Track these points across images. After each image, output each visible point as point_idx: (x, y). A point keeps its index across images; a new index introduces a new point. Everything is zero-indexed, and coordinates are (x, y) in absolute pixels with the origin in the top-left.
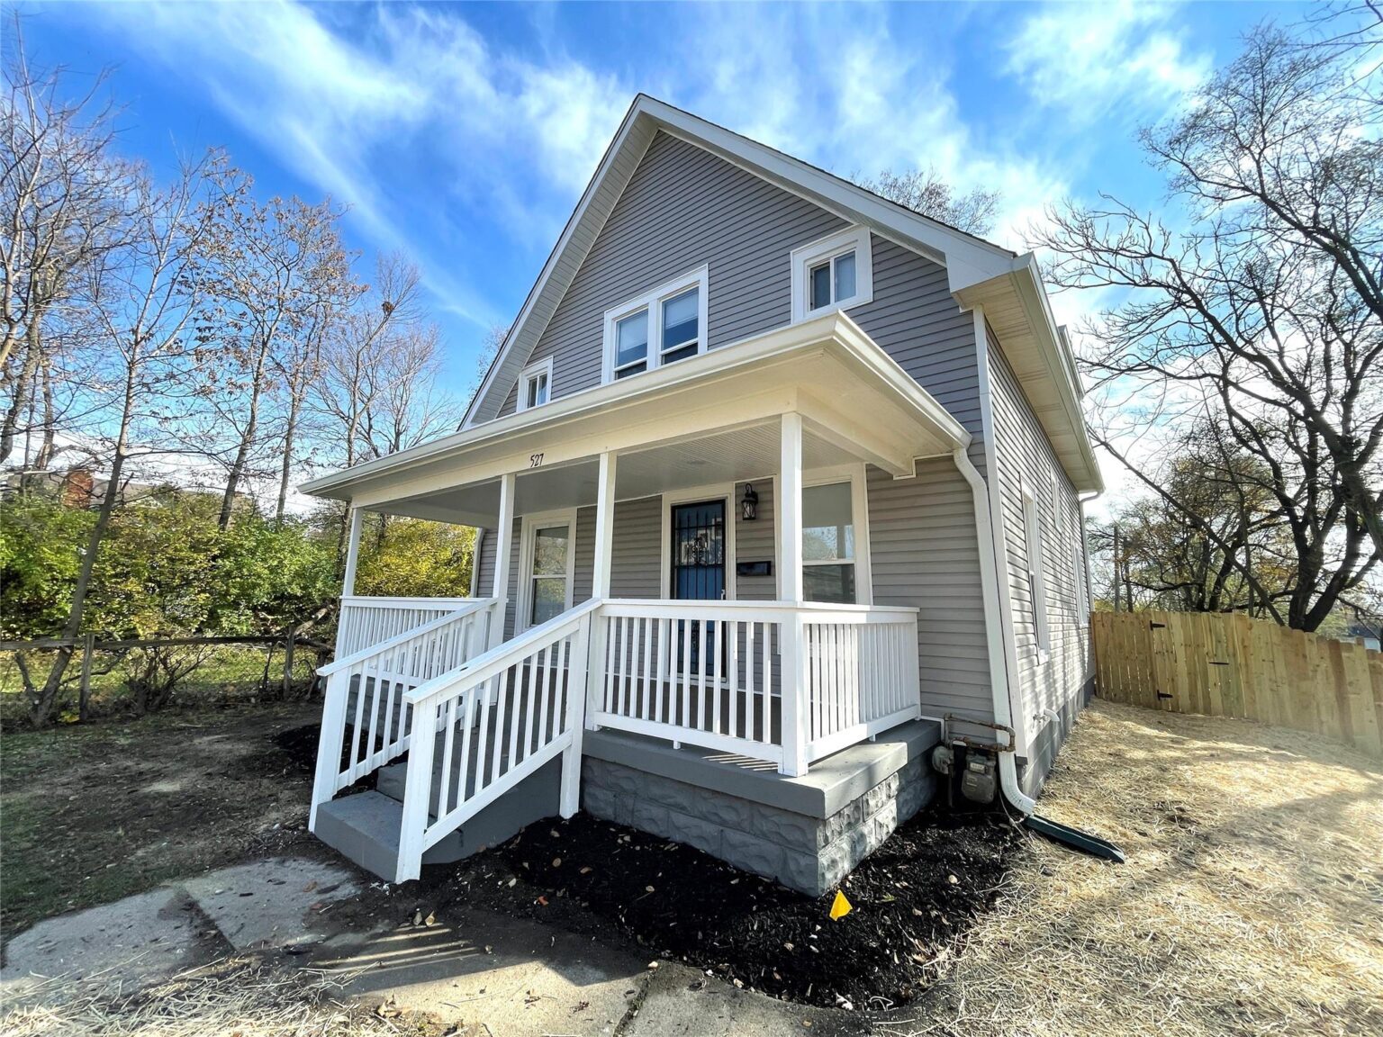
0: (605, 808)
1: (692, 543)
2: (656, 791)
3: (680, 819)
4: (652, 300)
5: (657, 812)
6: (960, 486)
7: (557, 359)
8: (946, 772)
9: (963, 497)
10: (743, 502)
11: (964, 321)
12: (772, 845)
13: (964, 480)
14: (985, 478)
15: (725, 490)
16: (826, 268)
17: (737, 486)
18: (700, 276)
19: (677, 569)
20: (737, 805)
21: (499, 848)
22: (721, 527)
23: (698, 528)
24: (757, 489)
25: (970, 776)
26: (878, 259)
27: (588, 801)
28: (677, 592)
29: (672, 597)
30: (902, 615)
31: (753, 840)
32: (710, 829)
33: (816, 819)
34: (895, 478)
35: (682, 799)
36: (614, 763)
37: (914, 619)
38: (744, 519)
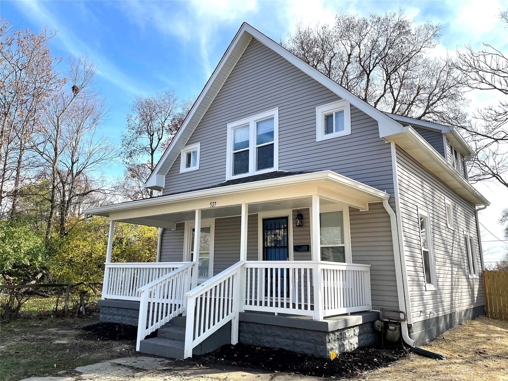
0: (249, 339)
1: (273, 236)
2: (269, 331)
3: (278, 340)
4: (252, 120)
5: (270, 339)
6: (384, 215)
7: (202, 144)
8: (380, 330)
9: (386, 220)
10: (296, 218)
11: (387, 146)
12: (312, 344)
13: (387, 212)
14: (395, 212)
15: (288, 213)
16: (331, 116)
17: (293, 211)
18: (275, 112)
19: (265, 249)
20: (299, 331)
21: (213, 352)
22: (287, 228)
23: (275, 229)
24: (302, 213)
25: (389, 332)
26: (353, 116)
27: (241, 339)
28: (265, 258)
29: (264, 260)
30: (364, 268)
31: (305, 343)
32: (290, 342)
33: (326, 332)
34: (360, 211)
35: (279, 333)
36: (253, 323)
37: (369, 269)
38: (297, 226)
